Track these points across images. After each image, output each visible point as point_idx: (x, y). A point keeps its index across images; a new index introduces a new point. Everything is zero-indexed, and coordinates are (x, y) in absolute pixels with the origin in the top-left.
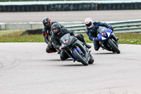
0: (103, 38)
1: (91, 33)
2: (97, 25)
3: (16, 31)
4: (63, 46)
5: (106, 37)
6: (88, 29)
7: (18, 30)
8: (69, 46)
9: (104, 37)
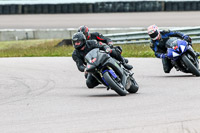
0: (175, 54)
1: (158, 47)
2: (167, 35)
3: (48, 40)
4: (89, 66)
5: (179, 52)
6: (153, 42)
7: (52, 40)
8: (97, 67)
9: (177, 52)
